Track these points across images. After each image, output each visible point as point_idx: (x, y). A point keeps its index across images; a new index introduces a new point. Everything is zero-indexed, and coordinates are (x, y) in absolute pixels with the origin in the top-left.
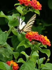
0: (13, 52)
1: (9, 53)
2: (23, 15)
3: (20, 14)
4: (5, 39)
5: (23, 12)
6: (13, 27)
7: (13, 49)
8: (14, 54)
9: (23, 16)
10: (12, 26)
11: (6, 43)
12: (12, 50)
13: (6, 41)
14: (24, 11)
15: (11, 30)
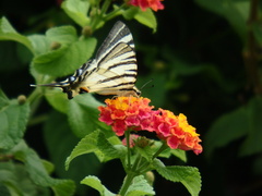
0: (52, 180)
1: (33, 183)
2: (91, 32)
3: (79, 28)
4: (16, 127)
5: (87, 20)
6: (50, 80)
7: (51, 166)
8: (54, 188)
9: (88, 36)
10: (47, 77)
11: (22, 145)
12: (46, 173)
13: (22, 134)
14: (93, 18)
15: (44, 91)
